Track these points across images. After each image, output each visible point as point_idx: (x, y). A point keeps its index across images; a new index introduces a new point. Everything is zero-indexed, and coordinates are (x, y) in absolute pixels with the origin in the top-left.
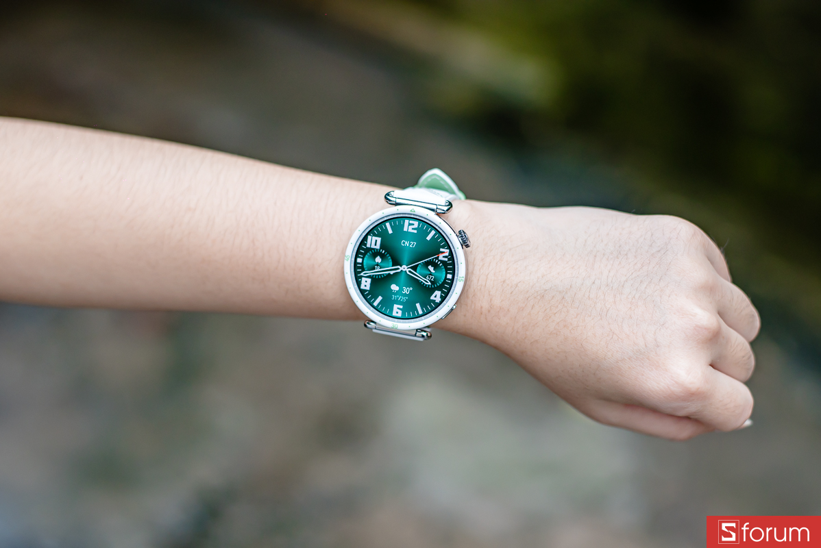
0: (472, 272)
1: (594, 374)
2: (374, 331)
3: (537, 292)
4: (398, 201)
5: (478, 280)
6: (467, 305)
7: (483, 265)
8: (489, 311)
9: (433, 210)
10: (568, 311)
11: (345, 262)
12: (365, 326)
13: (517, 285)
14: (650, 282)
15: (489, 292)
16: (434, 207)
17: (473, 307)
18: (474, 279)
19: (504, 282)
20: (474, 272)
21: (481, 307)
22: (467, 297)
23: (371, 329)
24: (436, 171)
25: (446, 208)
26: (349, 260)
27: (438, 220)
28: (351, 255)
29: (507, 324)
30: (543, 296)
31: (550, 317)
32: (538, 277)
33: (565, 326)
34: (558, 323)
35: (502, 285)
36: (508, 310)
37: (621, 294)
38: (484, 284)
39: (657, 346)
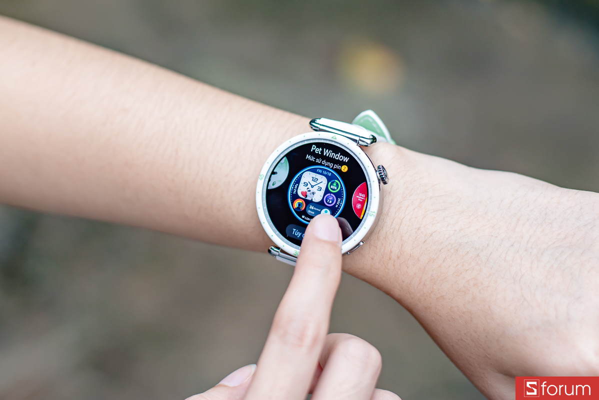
1: (497, 341)
2: (278, 258)
3: (452, 245)
4: (322, 127)
5: (392, 223)
6: (376, 247)
7: (401, 207)
8: (398, 258)
9: (355, 141)
12: (269, 251)
13: (431, 235)
15: (402, 237)
16: (357, 138)
17: (382, 250)
18: (388, 221)
19: (419, 229)
20: (389, 214)
21: (391, 252)
22: (378, 239)
23: (275, 255)
24: (370, 113)
25: (369, 141)
26: (263, 180)
27: (358, 150)
28: (265, 175)
29: (415, 274)
30: (457, 250)
31: (461, 273)
32: (455, 230)
33: (475, 285)
34: (469, 281)
35: (416, 232)
36: (418, 259)
37: (538, 261)
38: (397, 228)
39: (568, 319)
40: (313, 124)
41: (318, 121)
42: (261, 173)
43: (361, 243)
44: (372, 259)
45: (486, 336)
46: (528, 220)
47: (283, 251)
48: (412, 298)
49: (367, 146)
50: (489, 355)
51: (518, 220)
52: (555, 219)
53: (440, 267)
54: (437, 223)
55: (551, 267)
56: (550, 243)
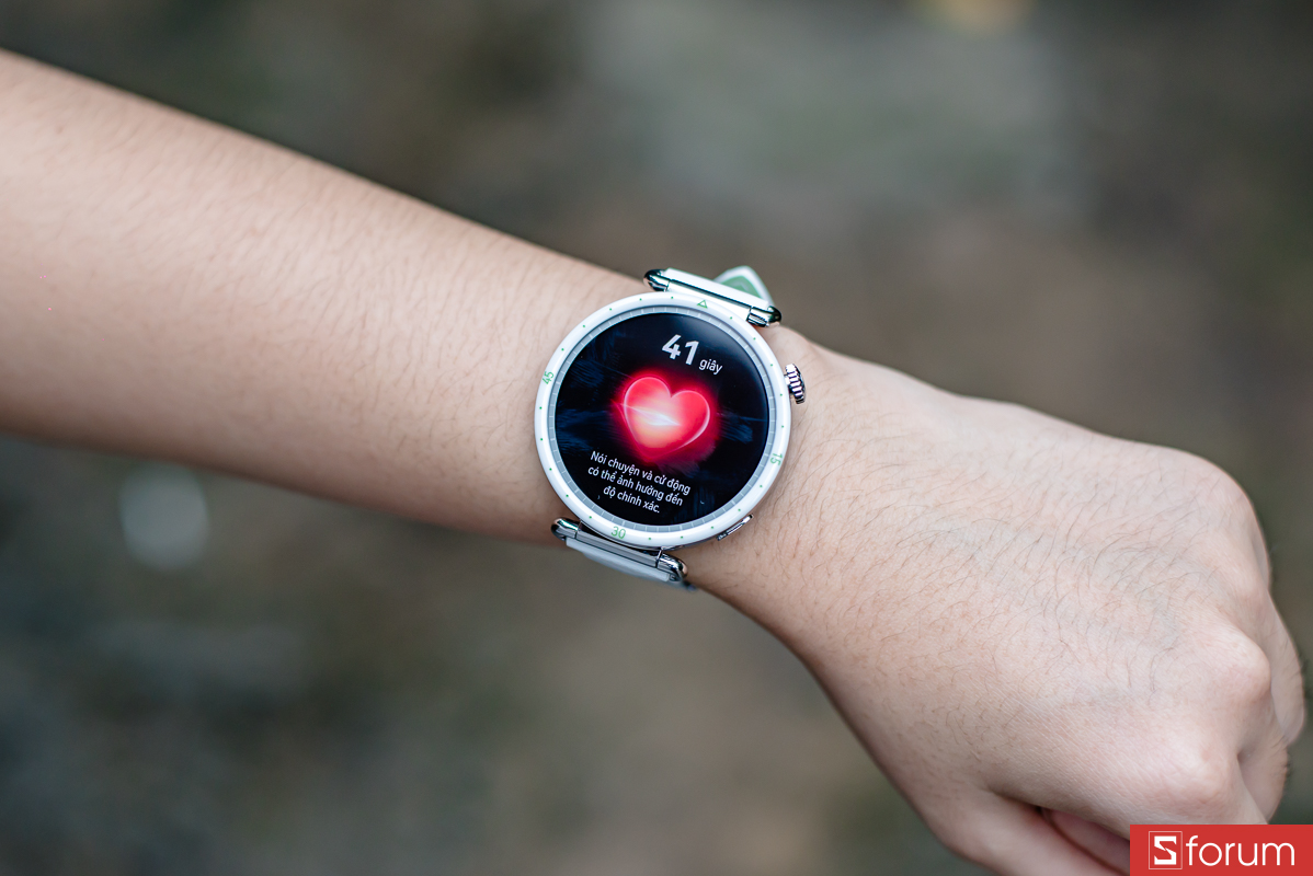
0: (794, 466)
1: (1004, 727)
3: (921, 533)
5: (804, 484)
6: (768, 531)
7: (821, 455)
8: (811, 554)
10: (976, 588)
11: (543, 383)
13: (880, 512)
14: (1149, 566)
15: (821, 513)
17: (781, 538)
18: (796, 480)
19: (856, 498)
20: (798, 465)
21: (798, 543)
22: (773, 515)
23: (565, 537)
24: (745, 273)
25: (766, 317)
26: (551, 384)
27: (750, 333)
28: (555, 375)
29: (843, 589)
30: (930, 545)
31: (937, 591)
32: (927, 507)
33: (964, 616)
34: (952, 607)
35: (850, 506)
36: (852, 560)
37: (1090, 575)
38: (813, 494)
39: (1153, 689)
40: (654, 278)
41: (662, 274)
42: (548, 370)
43: (748, 518)
44: (758, 555)
45: (980, 718)
47: (586, 528)
48: (830, 638)
49: (763, 326)
50: (979, 753)
51: (1045, 494)
52: (1115, 495)
53: (895, 576)
54: (892, 490)
55: (1115, 587)
56: (1109, 541)
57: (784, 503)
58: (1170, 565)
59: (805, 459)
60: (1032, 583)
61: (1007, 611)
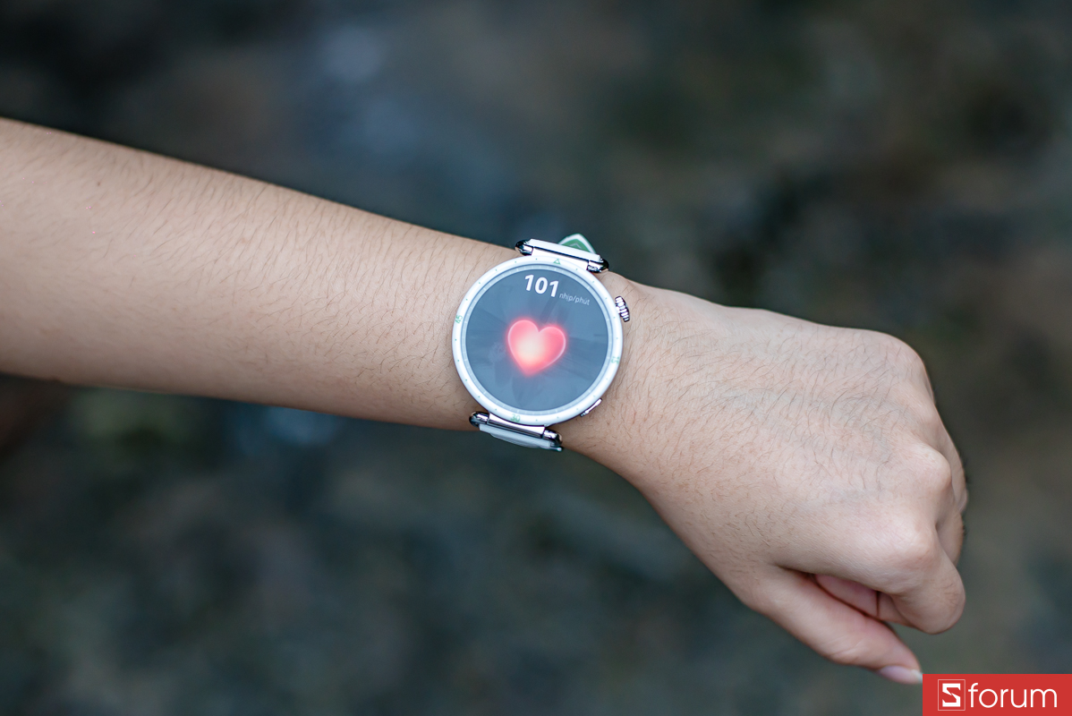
0: (627, 363)
1: (785, 522)
3: (716, 400)
5: (635, 374)
6: (614, 408)
7: (644, 353)
8: (645, 420)
10: (757, 432)
11: (456, 324)
13: (688, 388)
14: (866, 408)
15: (649, 392)
17: (624, 411)
18: (630, 373)
19: (671, 380)
21: (635, 414)
22: (616, 398)
25: (599, 267)
26: (461, 323)
27: (590, 278)
28: (463, 316)
29: (668, 441)
30: (724, 408)
31: (731, 437)
32: (718, 382)
33: (751, 452)
34: (743, 446)
35: (667, 386)
36: (673, 421)
37: (829, 418)
38: (642, 380)
39: (880, 488)
40: (523, 246)
41: (527, 243)
42: (458, 314)
43: (600, 401)
45: (769, 517)
46: (805, 366)
49: (597, 272)
51: (793, 367)
52: (837, 364)
53: (702, 430)
54: (694, 372)
55: (846, 425)
56: (838, 395)
57: (623, 387)
58: (879, 406)
59: (634, 357)
60: (793, 427)
61: (780, 446)
